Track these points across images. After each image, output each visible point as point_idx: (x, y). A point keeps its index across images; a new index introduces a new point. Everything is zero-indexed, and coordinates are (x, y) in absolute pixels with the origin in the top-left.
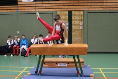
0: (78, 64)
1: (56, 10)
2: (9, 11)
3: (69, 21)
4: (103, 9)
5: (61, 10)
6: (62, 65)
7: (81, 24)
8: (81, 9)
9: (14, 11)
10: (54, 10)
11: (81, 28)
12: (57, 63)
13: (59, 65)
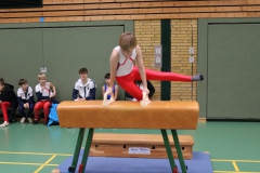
0: (174, 150)
1: (133, 17)
2: (23, 20)
3: (162, 43)
4: (245, 15)
5: (143, 17)
6: (138, 151)
7: (192, 50)
8: (192, 16)
9: (34, 20)
10: (127, 17)
11: (192, 59)
12: (126, 146)
13: (131, 151)
